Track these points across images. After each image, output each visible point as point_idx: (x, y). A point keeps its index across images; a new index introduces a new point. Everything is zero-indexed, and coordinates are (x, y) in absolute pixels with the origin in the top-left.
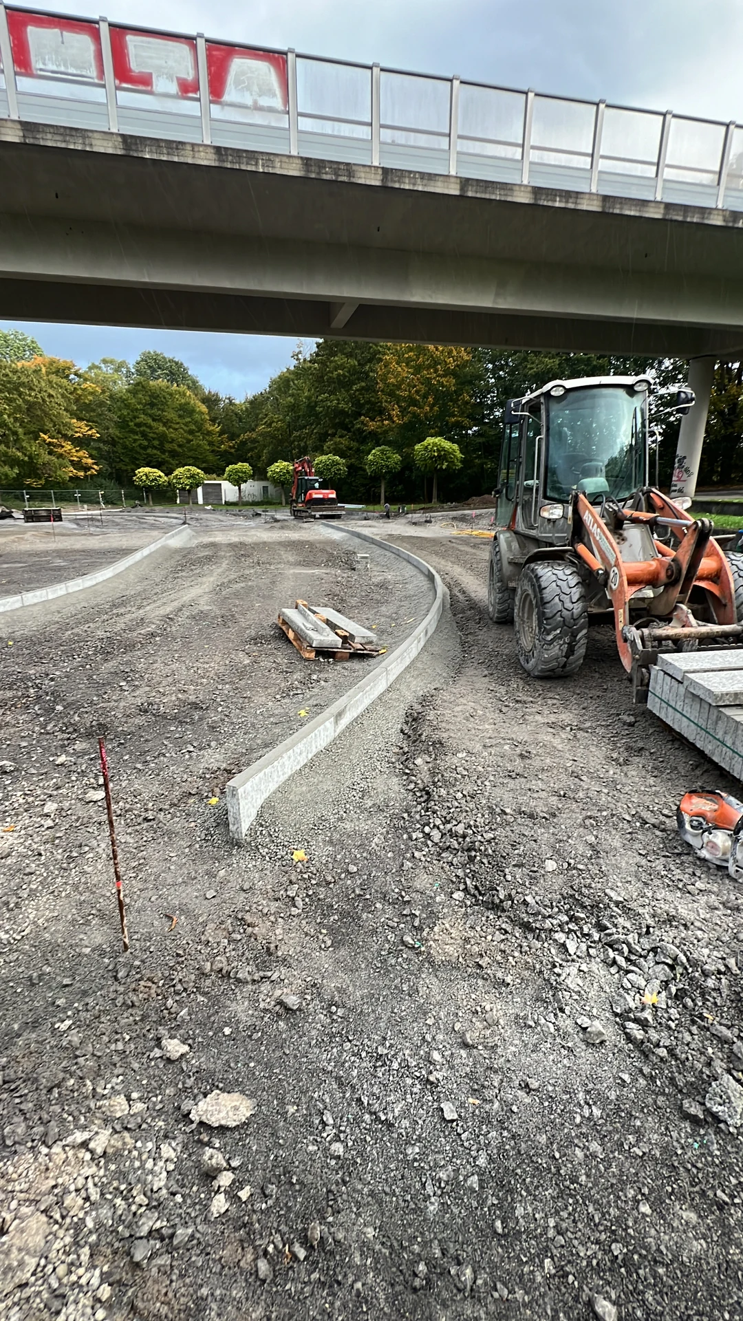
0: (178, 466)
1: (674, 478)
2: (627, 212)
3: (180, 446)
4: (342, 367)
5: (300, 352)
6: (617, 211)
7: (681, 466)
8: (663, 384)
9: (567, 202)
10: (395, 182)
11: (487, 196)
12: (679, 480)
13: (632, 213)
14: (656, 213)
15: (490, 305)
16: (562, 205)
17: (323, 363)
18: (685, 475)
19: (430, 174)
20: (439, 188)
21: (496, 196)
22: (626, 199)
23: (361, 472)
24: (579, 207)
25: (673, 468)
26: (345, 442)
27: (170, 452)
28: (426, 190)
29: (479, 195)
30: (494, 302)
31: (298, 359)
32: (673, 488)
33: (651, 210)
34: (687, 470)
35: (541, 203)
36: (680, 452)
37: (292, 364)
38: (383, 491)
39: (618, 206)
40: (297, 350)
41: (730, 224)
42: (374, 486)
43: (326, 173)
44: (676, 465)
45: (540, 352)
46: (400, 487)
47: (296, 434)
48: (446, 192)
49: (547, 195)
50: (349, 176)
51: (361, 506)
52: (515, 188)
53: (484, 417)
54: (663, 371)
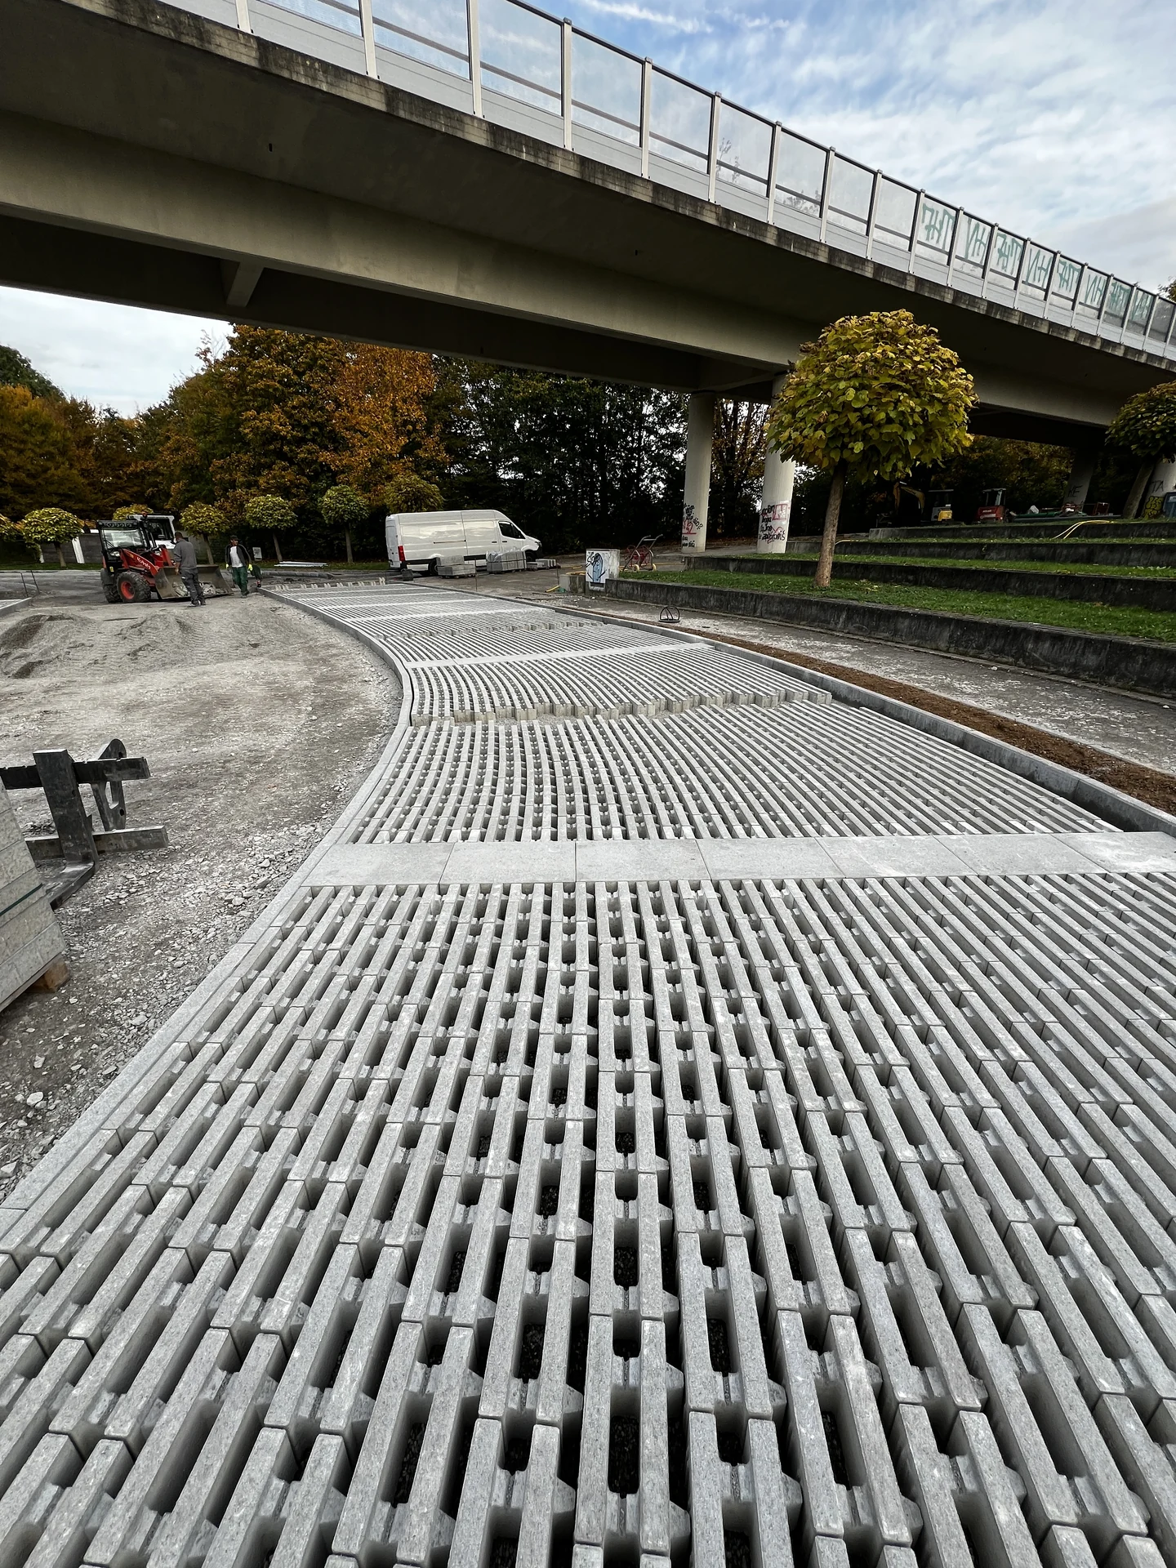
0: (31, 507)
1: (684, 531)
2: (611, 187)
3: (30, 475)
4: (270, 374)
5: (207, 351)
6: (599, 182)
7: (690, 517)
8: (663, 424)
9: (536, 156)
10: (282, 67)
11: (428, 123)
12: (689, 533)
13: (617, 189)
14: (644, 195)
15: (452, 293)
16: (532, 159)
17: (242, 368)
18: (695, 527)
19: (337, 68)
20: (353, 94)
21: (441, 125)
22: (609, 167)
23: (318, 519)
24: (553, 167)
25: (681, 520)
26: (289, 477)
27: (13, 485)
28: (333, 91)
29: (415, 119)
30: (458, 289)
31: (206, 360)
32: (684, 542)
33: (639, 189)
34: (696, 522)
35: (502, 149)
36: (687, 501)
37: (198, 367)
38: (348, 545)
39: (600, 176)
40: (204, 347)
41: (724, 226)
42: (337, 538)
43: (158, 24)
44: (685, 516)
45: (525, 371)
46: (372, 539)
47: (217, 462)
48: (365, 102)
49: (510, 140)
50: (201, 39)
51: (321, 565)
52: (467, 120)
53: (468, 452)
54: (661, 408)
